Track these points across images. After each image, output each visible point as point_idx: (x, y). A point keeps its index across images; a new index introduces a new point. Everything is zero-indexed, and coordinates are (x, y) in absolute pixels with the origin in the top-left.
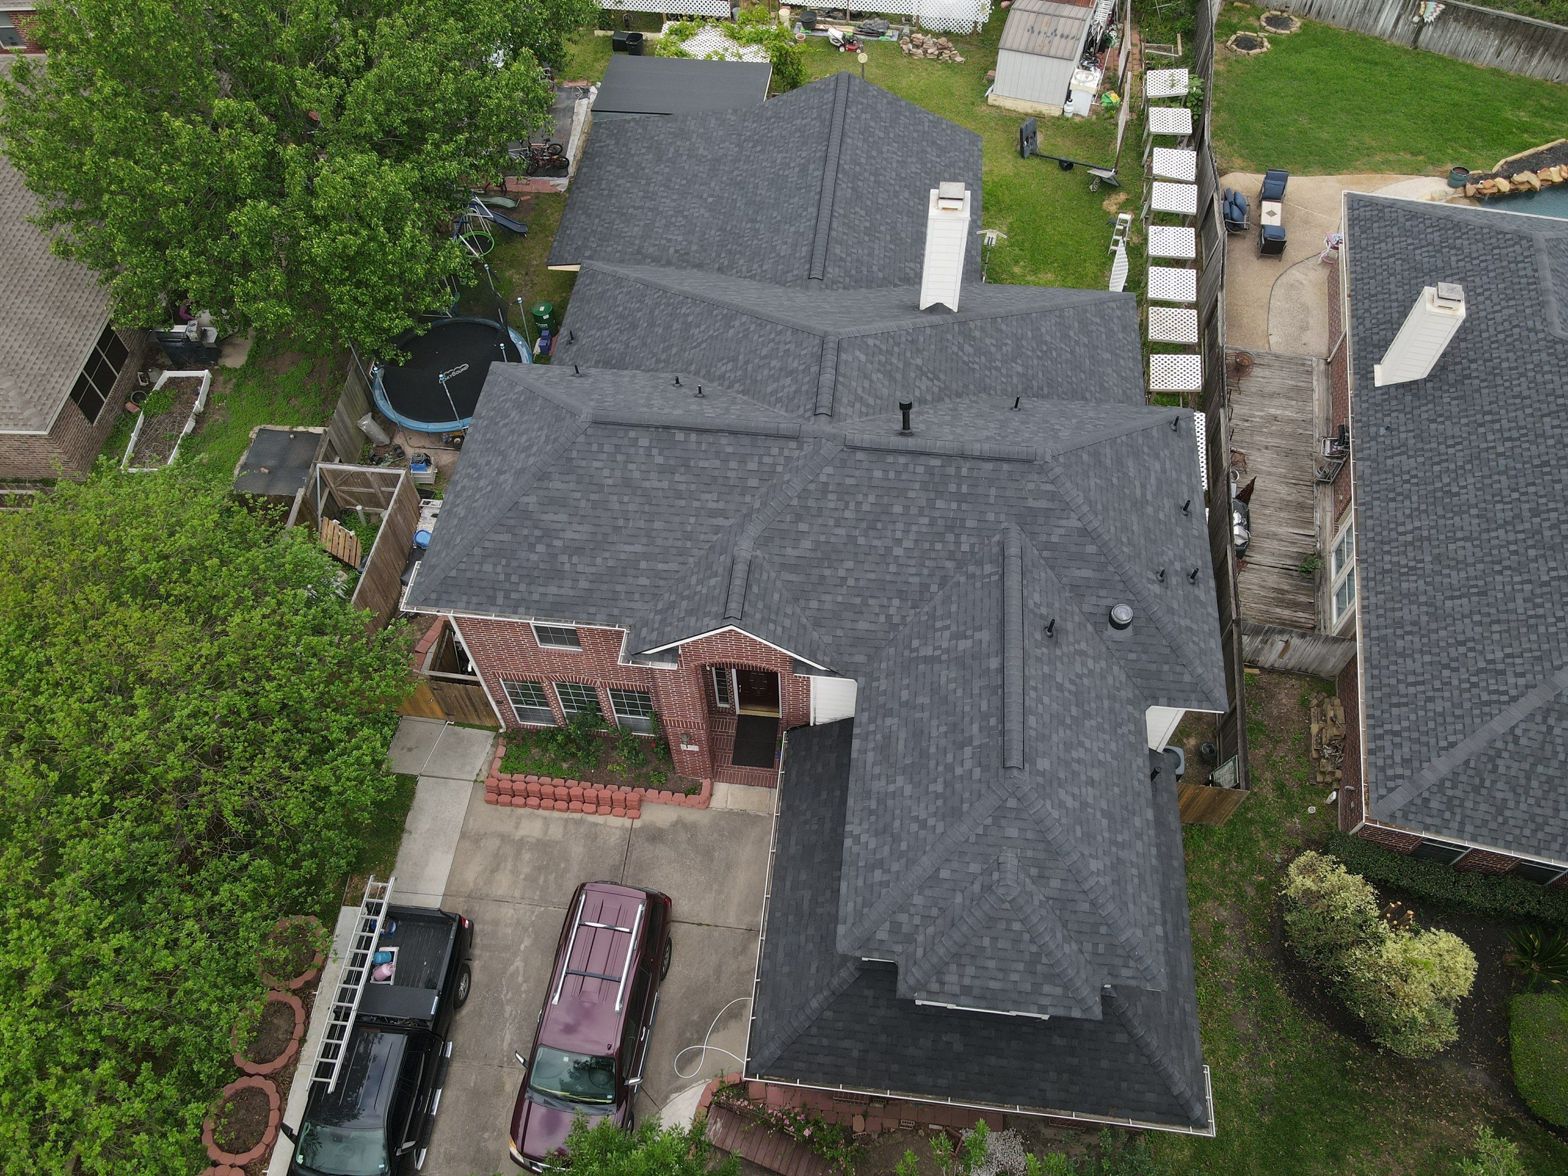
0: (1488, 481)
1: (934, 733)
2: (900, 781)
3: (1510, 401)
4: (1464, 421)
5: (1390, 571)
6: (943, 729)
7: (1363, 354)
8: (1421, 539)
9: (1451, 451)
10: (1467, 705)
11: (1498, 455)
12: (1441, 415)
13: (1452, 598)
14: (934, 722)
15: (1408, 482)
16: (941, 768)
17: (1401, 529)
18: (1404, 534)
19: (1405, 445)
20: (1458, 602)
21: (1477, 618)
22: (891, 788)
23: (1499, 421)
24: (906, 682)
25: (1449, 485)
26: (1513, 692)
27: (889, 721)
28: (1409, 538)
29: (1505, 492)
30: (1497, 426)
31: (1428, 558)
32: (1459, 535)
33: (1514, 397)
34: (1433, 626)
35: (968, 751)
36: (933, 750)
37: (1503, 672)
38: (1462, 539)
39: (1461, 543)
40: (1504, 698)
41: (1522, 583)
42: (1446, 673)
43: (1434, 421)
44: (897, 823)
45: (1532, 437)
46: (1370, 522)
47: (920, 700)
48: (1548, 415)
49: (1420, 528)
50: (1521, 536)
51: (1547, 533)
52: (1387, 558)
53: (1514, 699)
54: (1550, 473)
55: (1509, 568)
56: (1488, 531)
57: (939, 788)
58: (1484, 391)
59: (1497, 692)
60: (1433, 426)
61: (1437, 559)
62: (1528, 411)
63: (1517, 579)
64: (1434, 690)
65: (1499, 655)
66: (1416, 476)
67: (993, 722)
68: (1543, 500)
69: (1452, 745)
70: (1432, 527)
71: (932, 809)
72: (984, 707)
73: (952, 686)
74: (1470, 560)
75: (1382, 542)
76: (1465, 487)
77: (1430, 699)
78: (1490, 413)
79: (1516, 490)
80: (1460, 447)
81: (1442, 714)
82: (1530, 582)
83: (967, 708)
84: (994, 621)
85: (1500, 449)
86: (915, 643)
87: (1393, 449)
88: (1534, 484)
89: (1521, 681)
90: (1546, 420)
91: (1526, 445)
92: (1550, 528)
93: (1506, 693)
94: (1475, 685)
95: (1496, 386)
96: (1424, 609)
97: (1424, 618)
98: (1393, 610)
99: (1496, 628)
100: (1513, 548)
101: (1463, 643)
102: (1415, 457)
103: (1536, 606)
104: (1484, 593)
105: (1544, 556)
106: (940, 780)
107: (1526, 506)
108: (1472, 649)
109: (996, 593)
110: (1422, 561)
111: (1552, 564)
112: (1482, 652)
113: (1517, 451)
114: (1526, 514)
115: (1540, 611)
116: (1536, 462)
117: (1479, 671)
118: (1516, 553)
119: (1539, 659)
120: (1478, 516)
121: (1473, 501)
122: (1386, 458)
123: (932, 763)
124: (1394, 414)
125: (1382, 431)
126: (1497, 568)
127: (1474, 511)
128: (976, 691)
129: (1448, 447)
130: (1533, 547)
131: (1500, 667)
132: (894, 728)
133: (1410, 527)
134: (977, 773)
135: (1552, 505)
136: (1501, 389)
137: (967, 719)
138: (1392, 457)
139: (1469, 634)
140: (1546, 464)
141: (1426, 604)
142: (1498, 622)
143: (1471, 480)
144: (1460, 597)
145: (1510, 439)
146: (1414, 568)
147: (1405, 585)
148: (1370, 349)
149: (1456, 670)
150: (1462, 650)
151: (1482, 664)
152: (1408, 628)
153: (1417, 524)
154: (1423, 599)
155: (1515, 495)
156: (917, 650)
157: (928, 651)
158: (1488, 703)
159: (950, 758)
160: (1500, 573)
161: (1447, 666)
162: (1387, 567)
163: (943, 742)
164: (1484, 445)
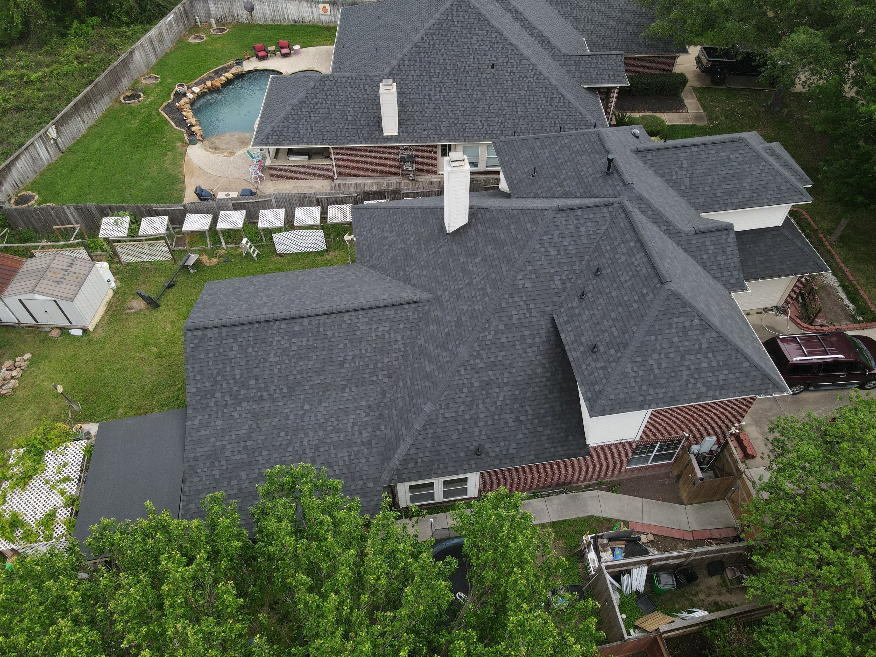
0: (461, 99)
1: (724, 172)
2: (745, 184)
3: (420, 89)
4: (426, 105)
5: (502, 131)
6: (723, 169)
7: (374, 140)
8: (487, 120)
9: (442, 110)
10: (565, 109)
11: (448, 94)
12: (421, 112)
13: (517, 112)
14: (720, 173)
15: (456, 125)
16: (739, 167)
17: (481, 127)
18: (483, 126)
19: (435, 125)
20: (519, 110)
21: (527, 105)
22: (748, 188)
23: (429, 94)
24: (701, 189)
25: (460, 111)
26: (560, 96)
27: (719, 194)
28: (485, 125)
29: (468, 93)
30: (432, 94)
31: (497, 119)
32: (487, 108)
33: (418, 88)
34: (530, 118)
35: (732, 156)
36: (731, 172)
37: (551, 99)
38: (489, 107)
39: (491, 108)
40: (562, 98)
41: (512, 91)
42: (550, 114)
43: (424, 115)
44: (762, 183)
45: (441, 84)
46: (475, 138)
47: (710, 181)
48: (430, 78)
49: (481, 121)
50: (490, 90)
51: (490, 82)
52: (495, 132)
53: (562, 96)
54: (461, 80)
55: (505, 94)
56: (486, 100)
57: (748, 166)
58: (411, 97)
59: (560, 100)
60: (426, 115)
61: (496, 116)
62: (427, 84)
63: (510, 92)
64: (558, 118)
65: (544, 99)
66: (453, 122)
67: (720, 147)
68: (474, 83)
69: (581, 114)
70: (481, 117)
71: (756, 168)
72: (714, 151)
73: (704, 167)
74: (500, 105)
75: (487, 133)
76: (463, 106)
77: (562, 120)
78: (424, 97)
79: (468, 90)
80: (441, 107)
81: (568, 116)
82: (512, 89)
83: (714, 159)
84: (676, 151)
85: (445, 94)
86: (683, 187)
87: (436, 129)
88: (466, 85)
89: (555, 93)
90: (433, 79)
91: (445, 86)
92: (488, 81)
93: (560, 98)
94: (556, 106)
95: (410, 93)
96: (521, 120)
97: (526, 120)
98: (521, 130)
99: (532, 99)
100: (495, 93)
101: (538, 109)
102: (442, 121)
103: (523, 87)
104: (516, 103)
105: (501, 84)
106: (744, 166)
107: (476, 88)
108: (541, 107)
109: (662, 152)
110: (498, 121)
111: (505, 82)
112: (542, 104)
113: (447, 89)
114: (480, 88)
115: (526, 87)
116: (455, 83)
117: (550, 105)
118: (498, 92)
119: (546, 88)
120: (478, 102)
121: (471, 104)
122: (441, 132)
123: (737, 171)
124: (416, 128)
125: (425, 133)
126: (504, 98)
127: (476, 103)
128: (706, 156)
129: (440, 111)
130: (496, 87)
131: (549, 99)
132: (722, 191)
133: (480, 124)
134: (741, 151)
135: (477, 80)
136: (412, 92)
137: (719, 158)
138: (441, 130)
139: (534, 107)
140: (456, 81)
141: (519, 120)
142: (529, 99)
143: (460, 104)
144: (517, 109)
145: (440, 91)
146: (501, 123)
147: (509, 126)
148: (372, 137)
149: (550, 112)
150: (541, 109)
151: (548, 104)
152: (530, 125)
153: (479, 122)
154: (517, 121)
155: (470, 91)
156: (686, 186)
157: (687, 181)
158: (564, 103)
159: (734, 164)
160: (507, 97)
161: (548, 114)
162: (499, 132)
163: (728, 168)
164: (442, 99)
